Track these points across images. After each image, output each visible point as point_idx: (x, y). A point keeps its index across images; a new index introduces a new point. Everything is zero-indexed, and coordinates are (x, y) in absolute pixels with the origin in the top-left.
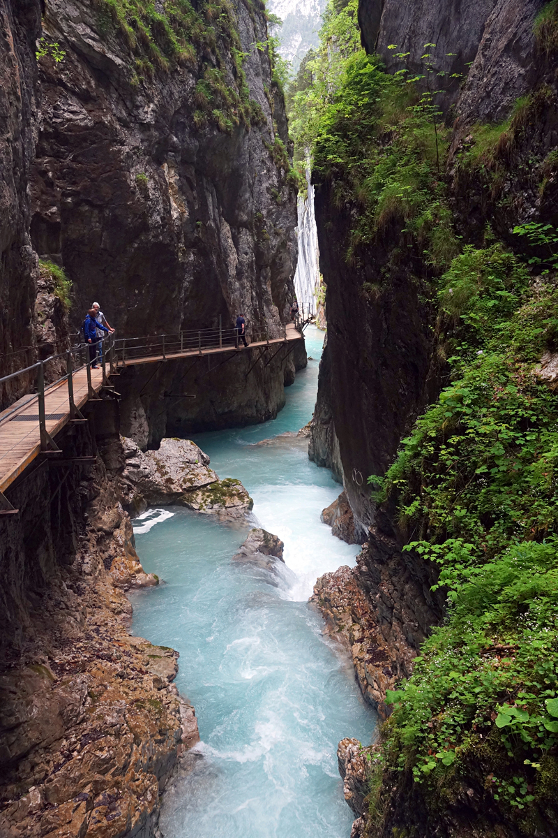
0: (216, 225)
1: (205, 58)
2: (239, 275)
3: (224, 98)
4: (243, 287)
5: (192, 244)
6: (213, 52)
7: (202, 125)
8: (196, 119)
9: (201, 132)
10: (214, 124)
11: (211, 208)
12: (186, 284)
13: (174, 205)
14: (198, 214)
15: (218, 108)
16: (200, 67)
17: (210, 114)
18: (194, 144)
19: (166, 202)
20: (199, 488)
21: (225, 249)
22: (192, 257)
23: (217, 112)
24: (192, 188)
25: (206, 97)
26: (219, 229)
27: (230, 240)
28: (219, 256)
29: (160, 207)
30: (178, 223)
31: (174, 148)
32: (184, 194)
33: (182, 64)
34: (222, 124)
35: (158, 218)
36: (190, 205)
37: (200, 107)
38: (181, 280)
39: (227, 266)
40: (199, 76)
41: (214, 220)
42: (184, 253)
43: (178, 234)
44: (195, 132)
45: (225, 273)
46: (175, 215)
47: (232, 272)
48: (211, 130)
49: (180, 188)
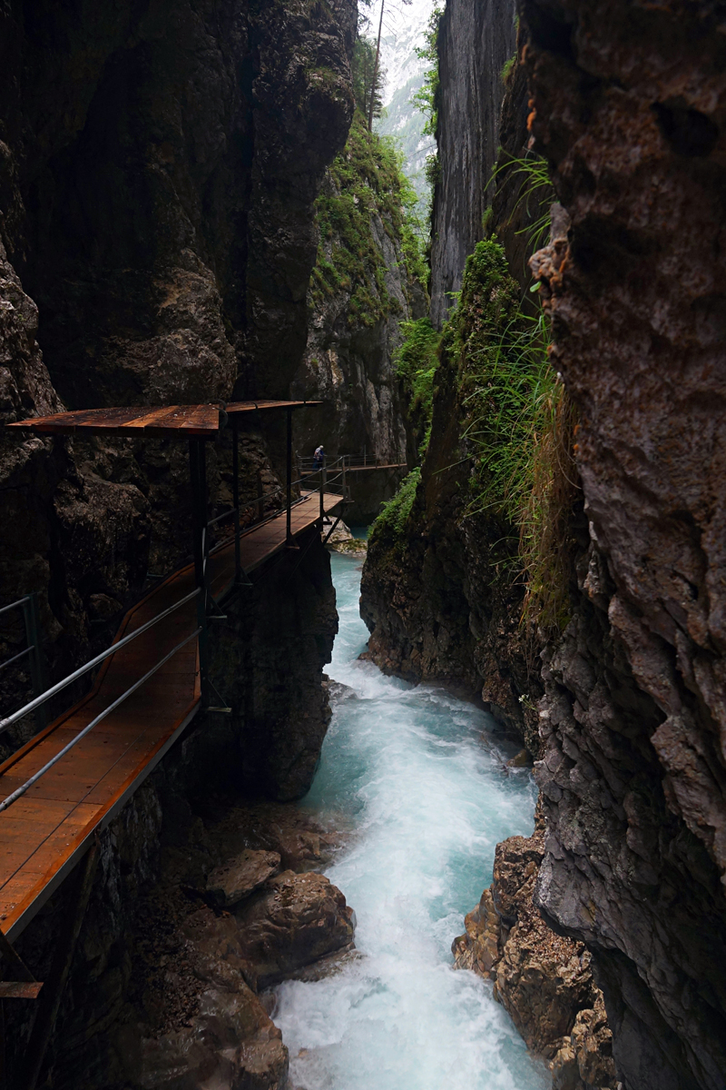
0: (363, 385)
1: (357, 281)
2: (380, 418)
3: (369, 304)
4: (382, 426)
5: (345, 399)
6: (362, 277)
7: (354, 324)
8: (350, 320)
9: (353, 327)
10: (362, 322)
11: (359, 374)
12: (341, 425)
13: (334, 375)
14: (350, 379)
15: (365, 311)
16: (354, 287)
17: (359, 317)
18: (349, 335)
19: (330, 374)
20: (341, 542)
21: (370, 401)
22: (346, 407)
23: (364, 315)
24: (347, 363)
25: (356, 306)
26: (365, 387)
27: (373, 395)
28: (364, 406)
29: (325, 377)
30: (337, 386)
31: (336, 340)
32: (341, 367)
33: (341, 288)
34: (367, 322)
35: (324, 384)
36: (345, 374)
37: (353, 313)
38: (338, 422)
39: (371, 412)
40: (352, 292)
41: (362, 382)
42: (340, 405)
43: (337, 393)
44: (349, 329)
45: (369, 417)
46: (335, 381)
47: (374, 416)
48: (360, 327)
49: (339, 364)
